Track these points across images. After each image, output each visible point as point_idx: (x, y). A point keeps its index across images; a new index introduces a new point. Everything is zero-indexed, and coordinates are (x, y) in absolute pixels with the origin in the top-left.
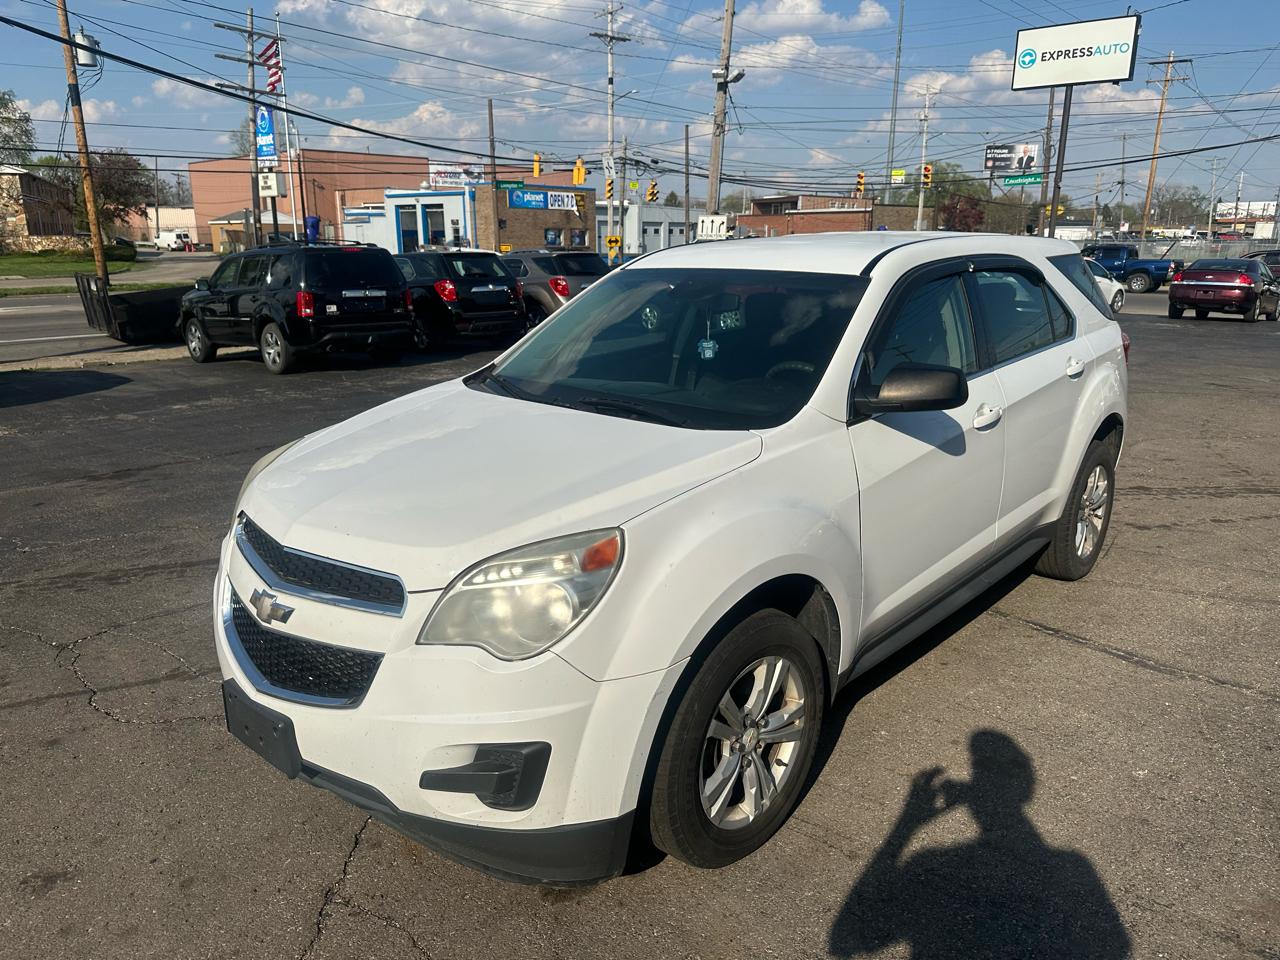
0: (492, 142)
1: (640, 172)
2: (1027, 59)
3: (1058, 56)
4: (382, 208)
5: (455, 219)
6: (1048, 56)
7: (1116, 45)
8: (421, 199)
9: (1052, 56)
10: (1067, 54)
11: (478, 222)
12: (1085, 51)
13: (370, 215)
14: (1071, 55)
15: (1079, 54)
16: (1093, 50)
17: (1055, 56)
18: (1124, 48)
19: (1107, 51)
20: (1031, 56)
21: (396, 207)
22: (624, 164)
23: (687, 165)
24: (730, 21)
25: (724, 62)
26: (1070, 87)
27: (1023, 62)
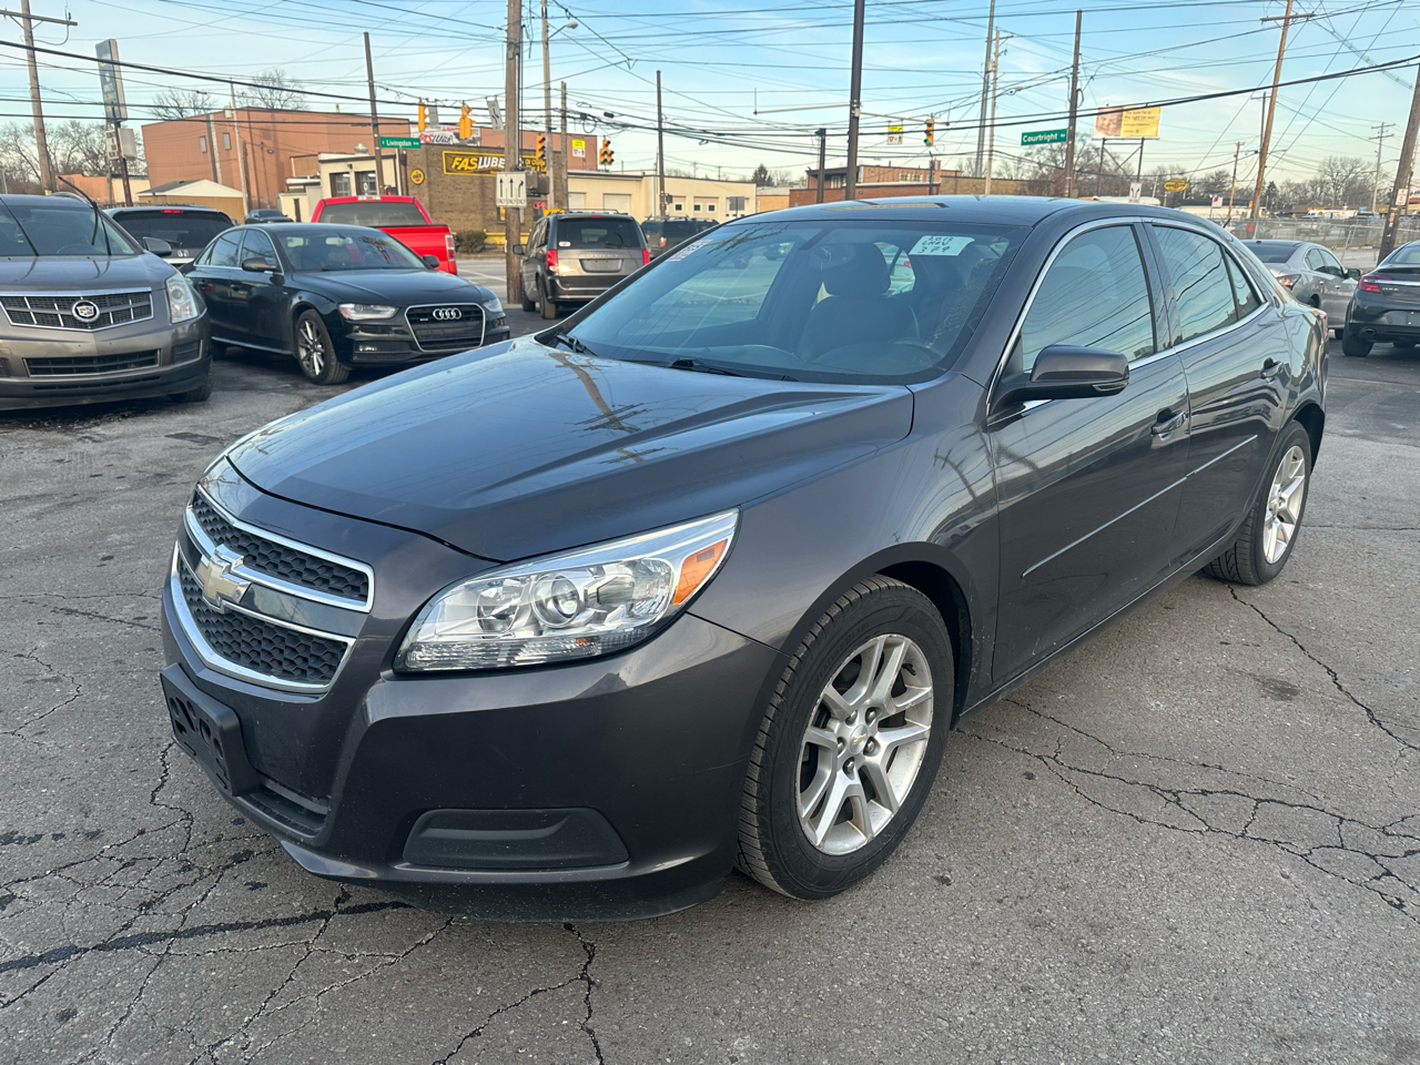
0: (372, 87)
4: (319, 177)
8: (354, 164)
11: (409, 192)
13: (305, 185)
21: (331, 174)
22: (564, 117)
23: (660, 121)
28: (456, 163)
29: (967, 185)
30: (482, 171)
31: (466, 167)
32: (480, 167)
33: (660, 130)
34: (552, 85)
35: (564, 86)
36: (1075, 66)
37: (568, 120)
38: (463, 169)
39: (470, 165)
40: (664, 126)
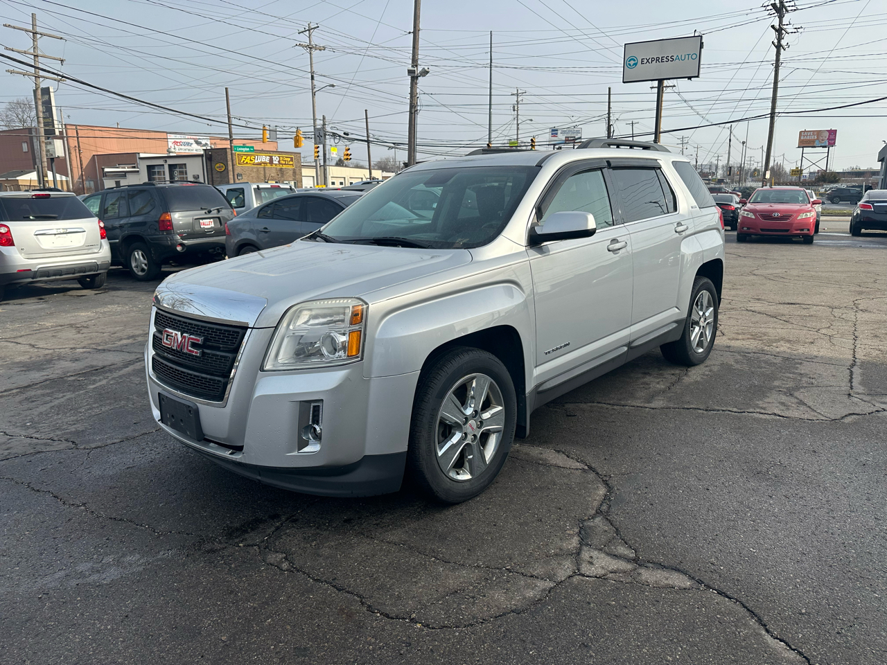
1: (337, 141)
2: (632, 62)
3: (652, 61)
4: (137, 168)
5: (196, 174)
6: (646, 61)
7: (689, 55)
8: (168, 160)
9: (648, 61)
10: (657, 60)
11: (214, 176)
12: (669, 58)
13: (126, 172)
14: (660, 60)
15: (665, 60)
16: (674, 58)
17: (650, 61)
18: (694, 57)
19: (683, 58)
20: (635, 60)
21: (147, 166)
23: (368, 137)
24: (417, 34)
25: (415, 62)
26: (661, 81)
27: (630, 65)
28: (243, 159)
30: (257, 164)
31: (249, 162)
32: (256, 161)
33: (368, 141)
34: (317, 117)
35: (324, 118)
36: (609, 114)
37: (327, 137)
38: (247, 163)
39: (251, 160)
40: (370, 139)
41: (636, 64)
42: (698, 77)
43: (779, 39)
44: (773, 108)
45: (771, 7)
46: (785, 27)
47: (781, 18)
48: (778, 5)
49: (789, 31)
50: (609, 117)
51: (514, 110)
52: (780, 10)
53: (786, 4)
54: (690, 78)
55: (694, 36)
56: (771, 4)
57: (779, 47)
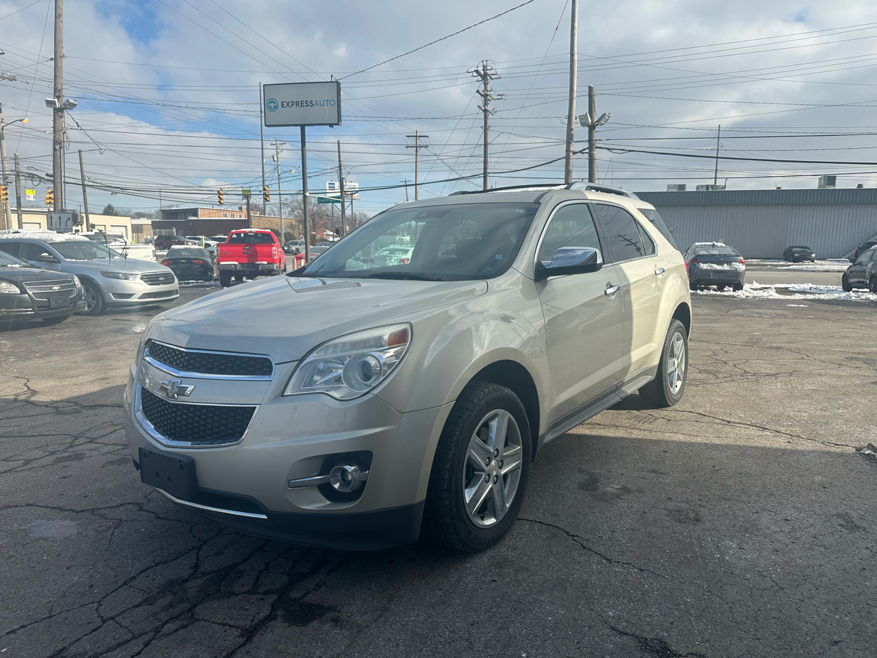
2: (272, 105)
3: (292, 105)
6: (286, 104)
7: (327, 101)
10: (297, 104)
12: (309, 103)
14: (300, 104)
15: (305, 104)
16: (314, 103)
17: (290, 104)
19: (322, 104)
20: (275, 103)
22: (17, 175)
23: (83, 179)
24: (59, 61)
25: (58, 93)
26: (303, 127)
27: (270, 107)
29: (266, 220)
33: (84, 185)
36: (340, 167)
40: (86, 183)
41: (276, 107)
42: (338, 124)
43: (486, 104)
44: (485, 168)
45: (475, 74)
46: (489, 93)
47: (486, 84)
48: (482, 72)
49: (494, 97)
50: (340, 170)
51: (274, 161)
52: (485, 77)
53: (489, 72)
54: (331, 125)
55: (331, 82)
56: (475, 71)
57: (485, 111)
